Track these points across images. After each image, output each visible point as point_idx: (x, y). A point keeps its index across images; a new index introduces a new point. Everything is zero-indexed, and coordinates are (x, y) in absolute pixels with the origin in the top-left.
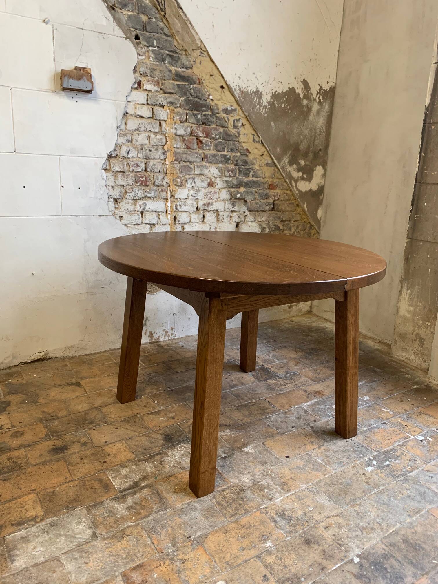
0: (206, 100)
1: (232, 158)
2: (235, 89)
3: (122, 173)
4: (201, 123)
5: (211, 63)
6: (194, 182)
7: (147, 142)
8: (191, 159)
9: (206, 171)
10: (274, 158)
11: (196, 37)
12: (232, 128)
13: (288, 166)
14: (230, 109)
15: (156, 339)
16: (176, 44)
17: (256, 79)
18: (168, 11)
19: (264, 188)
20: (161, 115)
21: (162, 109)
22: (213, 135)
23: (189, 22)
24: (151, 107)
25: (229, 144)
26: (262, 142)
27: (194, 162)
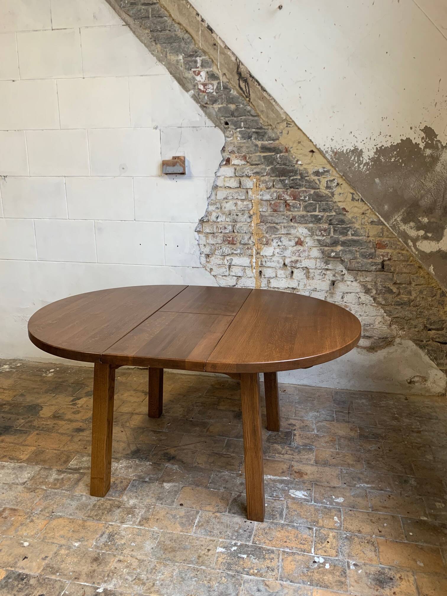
0: (294, 166)
1: (324, 218)
2: (326, 151)
3: (212, 234)
4: (289, 187)
5: (299, 131)
6: (281, 241)
7: (234, 208)
8: (277, 221)
9: (293, 231)
10: (380, 216)
11: (281, 112)
12: (325, 188)
13: (402, 223)
14: (323, 171)
16: (261, 122)
17: (354, 138)
18: (252, 95)
19: (368, 247)
20: (247, 184)
21: (248, 179)
22: (302, 197)
23: (273, 100)
24: (238, 178)
25: (321, 205)
26: (362, 200)
27: (280, 223)
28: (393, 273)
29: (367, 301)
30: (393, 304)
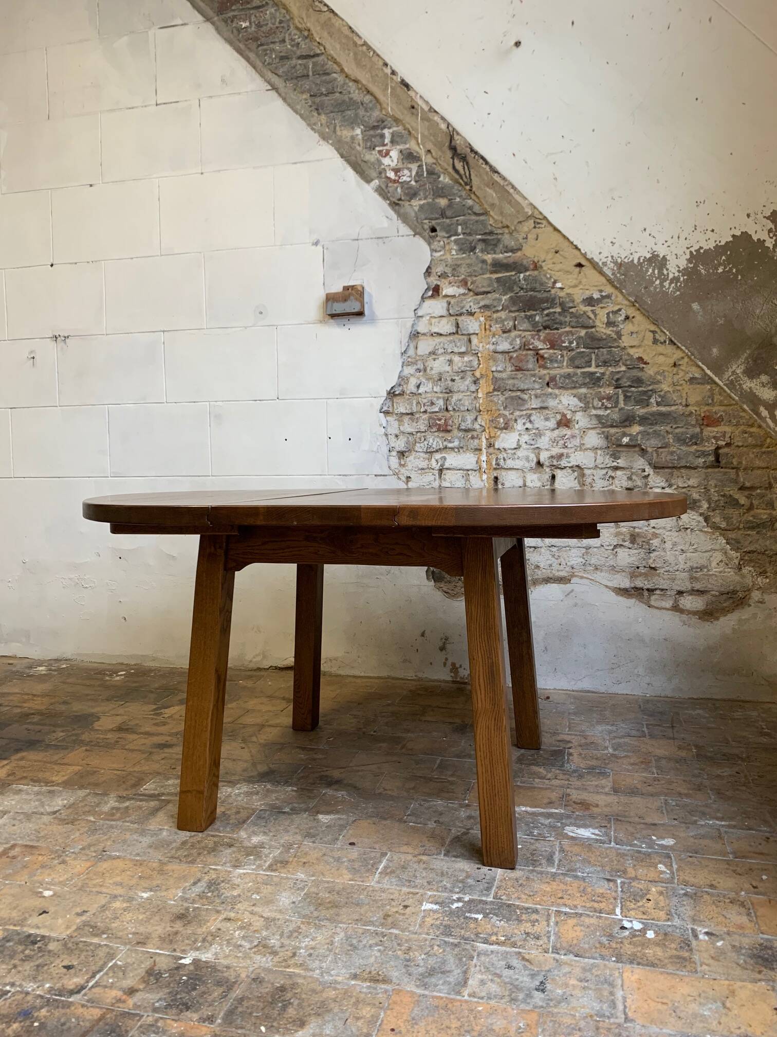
0: (550, 291)
1: (606, 377)
2: (603, 263)
3: (410, 416)
4: (541, 328)
5: (556, 233)
6: (530, 421)
7: (448, 368)
8: (522, 386)
9: (552, 403)
10: (705, 368)
11: (524, 203)
12: (604, 326)
13: (746, 378)
14: (599, 297)
15: (463, 678)
16: (491, 222)
17: (651, 237)
18: (475, 181)
19: (687, 424)
20: (470, 327)
21: (471, 318)
22: (565, 342)
23: (510, 187)
24: (454, 318)
25: (599, 353)
26: (671, 342)
27: (528, 390)
28: (737, 468)
29: (692, 523)
30: (741, 526)
